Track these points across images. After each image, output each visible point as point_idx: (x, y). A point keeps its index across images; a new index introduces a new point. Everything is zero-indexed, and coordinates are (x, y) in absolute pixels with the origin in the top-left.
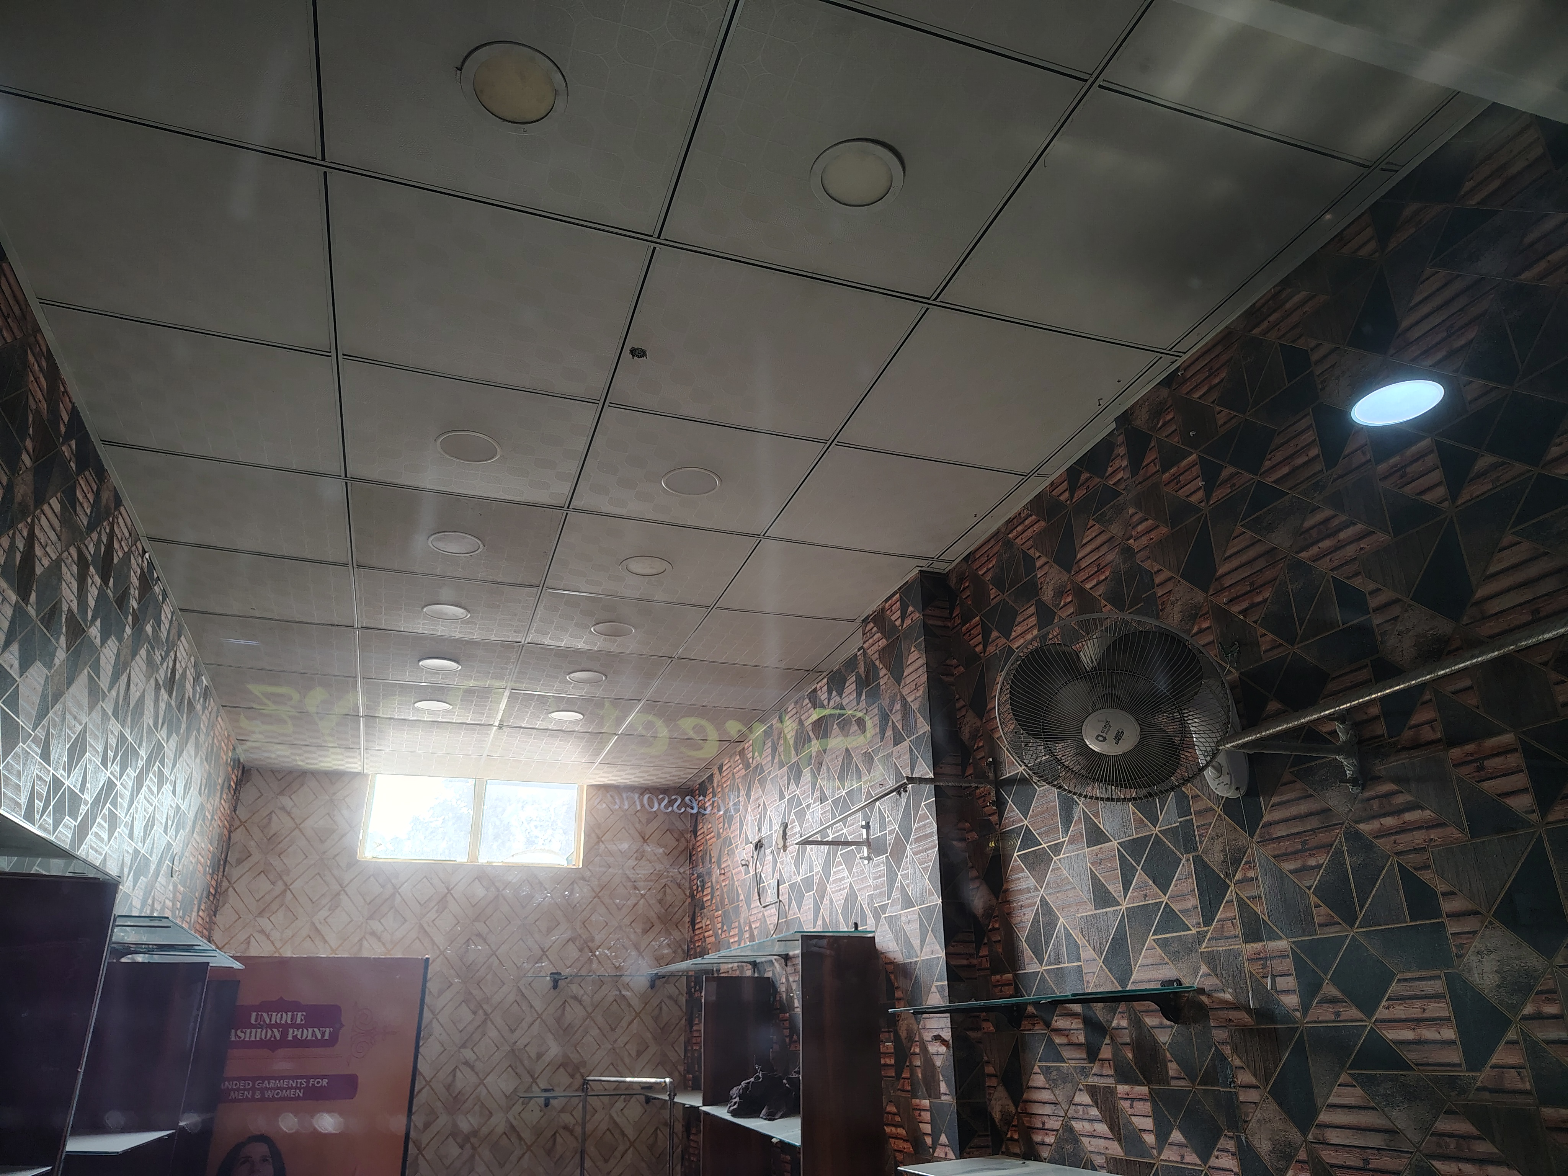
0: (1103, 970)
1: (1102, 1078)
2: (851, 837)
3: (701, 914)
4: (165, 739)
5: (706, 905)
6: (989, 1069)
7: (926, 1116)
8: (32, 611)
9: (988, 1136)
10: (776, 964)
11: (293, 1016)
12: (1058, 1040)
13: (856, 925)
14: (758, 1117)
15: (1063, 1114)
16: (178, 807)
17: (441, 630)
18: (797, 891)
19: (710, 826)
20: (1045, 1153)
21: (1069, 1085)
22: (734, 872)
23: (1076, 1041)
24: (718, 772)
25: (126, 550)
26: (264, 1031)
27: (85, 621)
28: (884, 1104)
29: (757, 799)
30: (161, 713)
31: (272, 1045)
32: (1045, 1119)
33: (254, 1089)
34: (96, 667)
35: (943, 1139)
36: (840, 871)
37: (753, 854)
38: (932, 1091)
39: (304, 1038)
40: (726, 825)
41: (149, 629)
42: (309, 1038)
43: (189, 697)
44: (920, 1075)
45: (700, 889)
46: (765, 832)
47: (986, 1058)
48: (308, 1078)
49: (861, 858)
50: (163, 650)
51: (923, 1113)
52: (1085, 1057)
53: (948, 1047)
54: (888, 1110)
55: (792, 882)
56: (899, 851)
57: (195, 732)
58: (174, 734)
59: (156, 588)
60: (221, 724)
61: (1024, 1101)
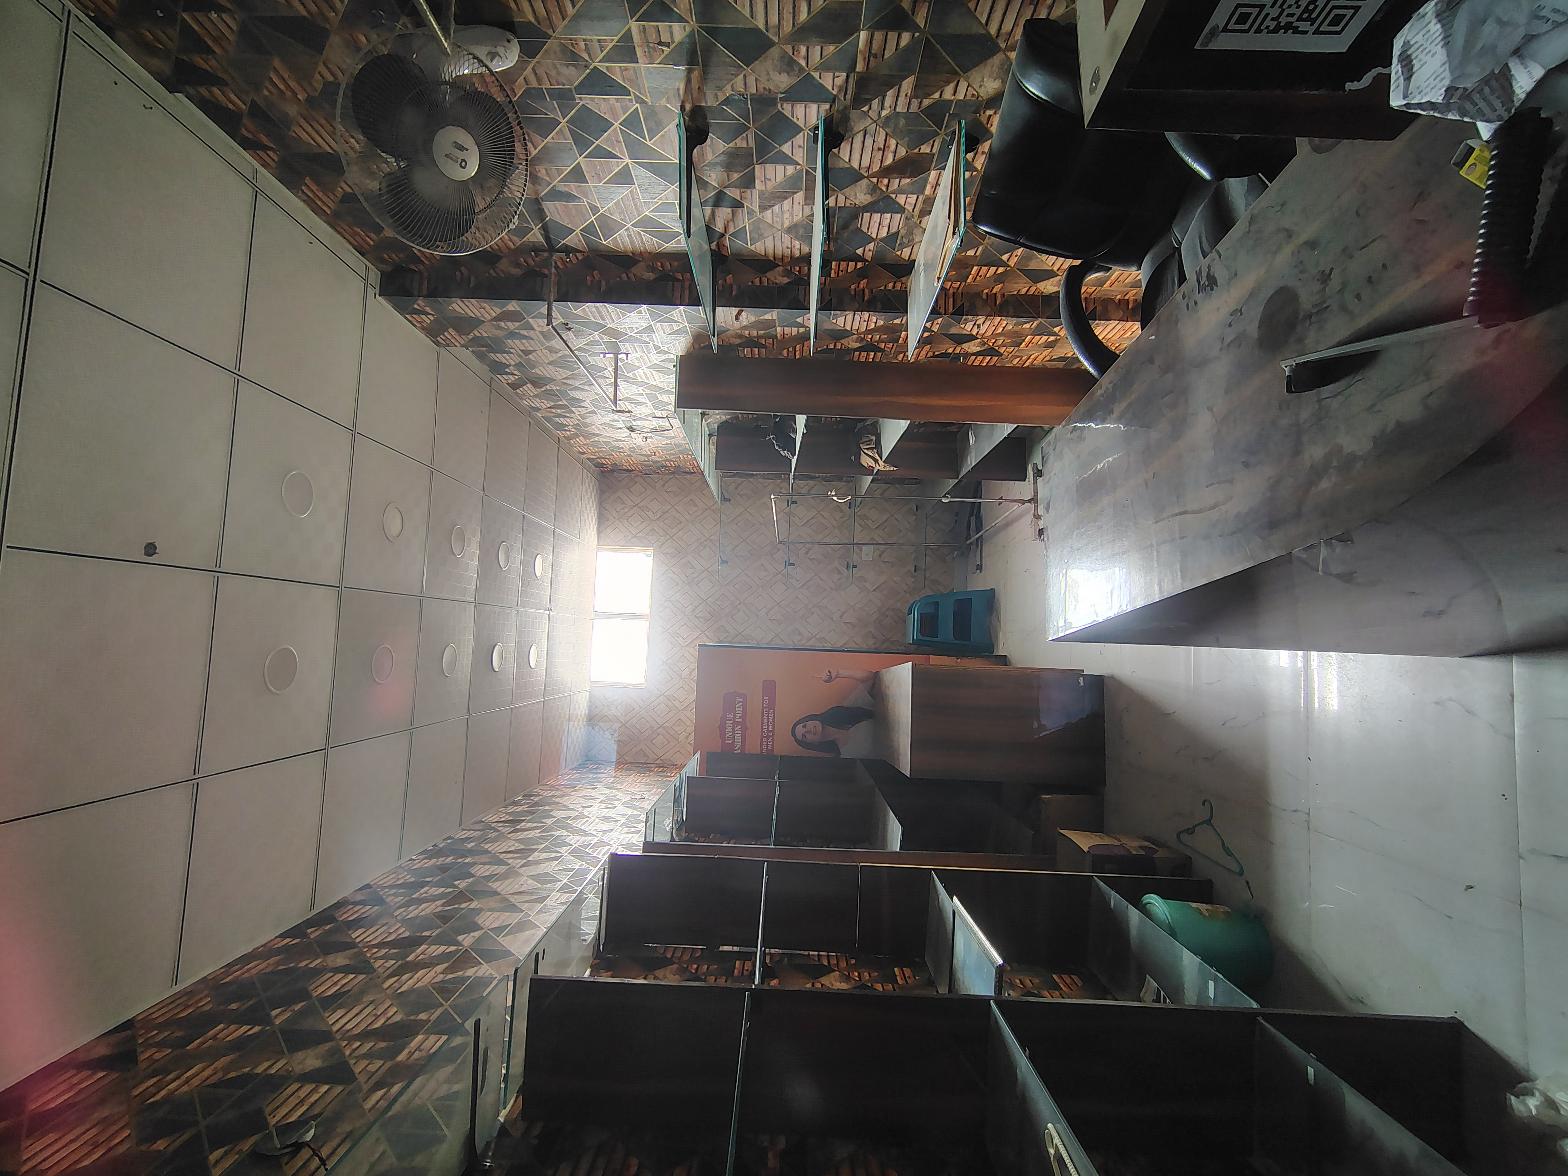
1: (753, 199)
3: (683, 468)
4: (552, 819)
5: (677, 465)
6: (757, 282)
7: (787, 330)
8: (436, 932)
9: (798, 288)
10: (709, 421)
11: (728, 720)
12: (732, 230)
13: (672, 366)
14: (795, 440)
15: (780, 232)
16: (601, 802)
18: (658, 405)
19: (624, 461)
20: (806, 249)
21: (761, 225)
22: (652, 447)
23: (731, 215)
24: (585, 455)
25: (407, 873)
26: (736, 735)
27: (453, 892)
28: (782, 357)
29: (599, 429)
30: (535, 825)
31: (744, 729)
32: (785, 246)
33: (768, 737)
34: (490, 877)
36: (637, 374)
37: (637, 433)
38: (771, 324)
39: (741, 713)
40: (621, 450)
41: (470, 845)
42: (741, 709)
43: (528, 807)
44: (762, 332)
45: (667, 469)
46: (621, 425)
47: (750, 284)
48: (763, 708)
49: (627, 359)
50: (489, 832)
51: (786, 333)
52: (740, 210)
53: (743, 311)
54: (786, 355)
55: (652, 407)
56: (615, 334)
57: (553, 799)
58: (551, 813)
59: (441, 846)
60: (553, 781)
61: (775, 260)
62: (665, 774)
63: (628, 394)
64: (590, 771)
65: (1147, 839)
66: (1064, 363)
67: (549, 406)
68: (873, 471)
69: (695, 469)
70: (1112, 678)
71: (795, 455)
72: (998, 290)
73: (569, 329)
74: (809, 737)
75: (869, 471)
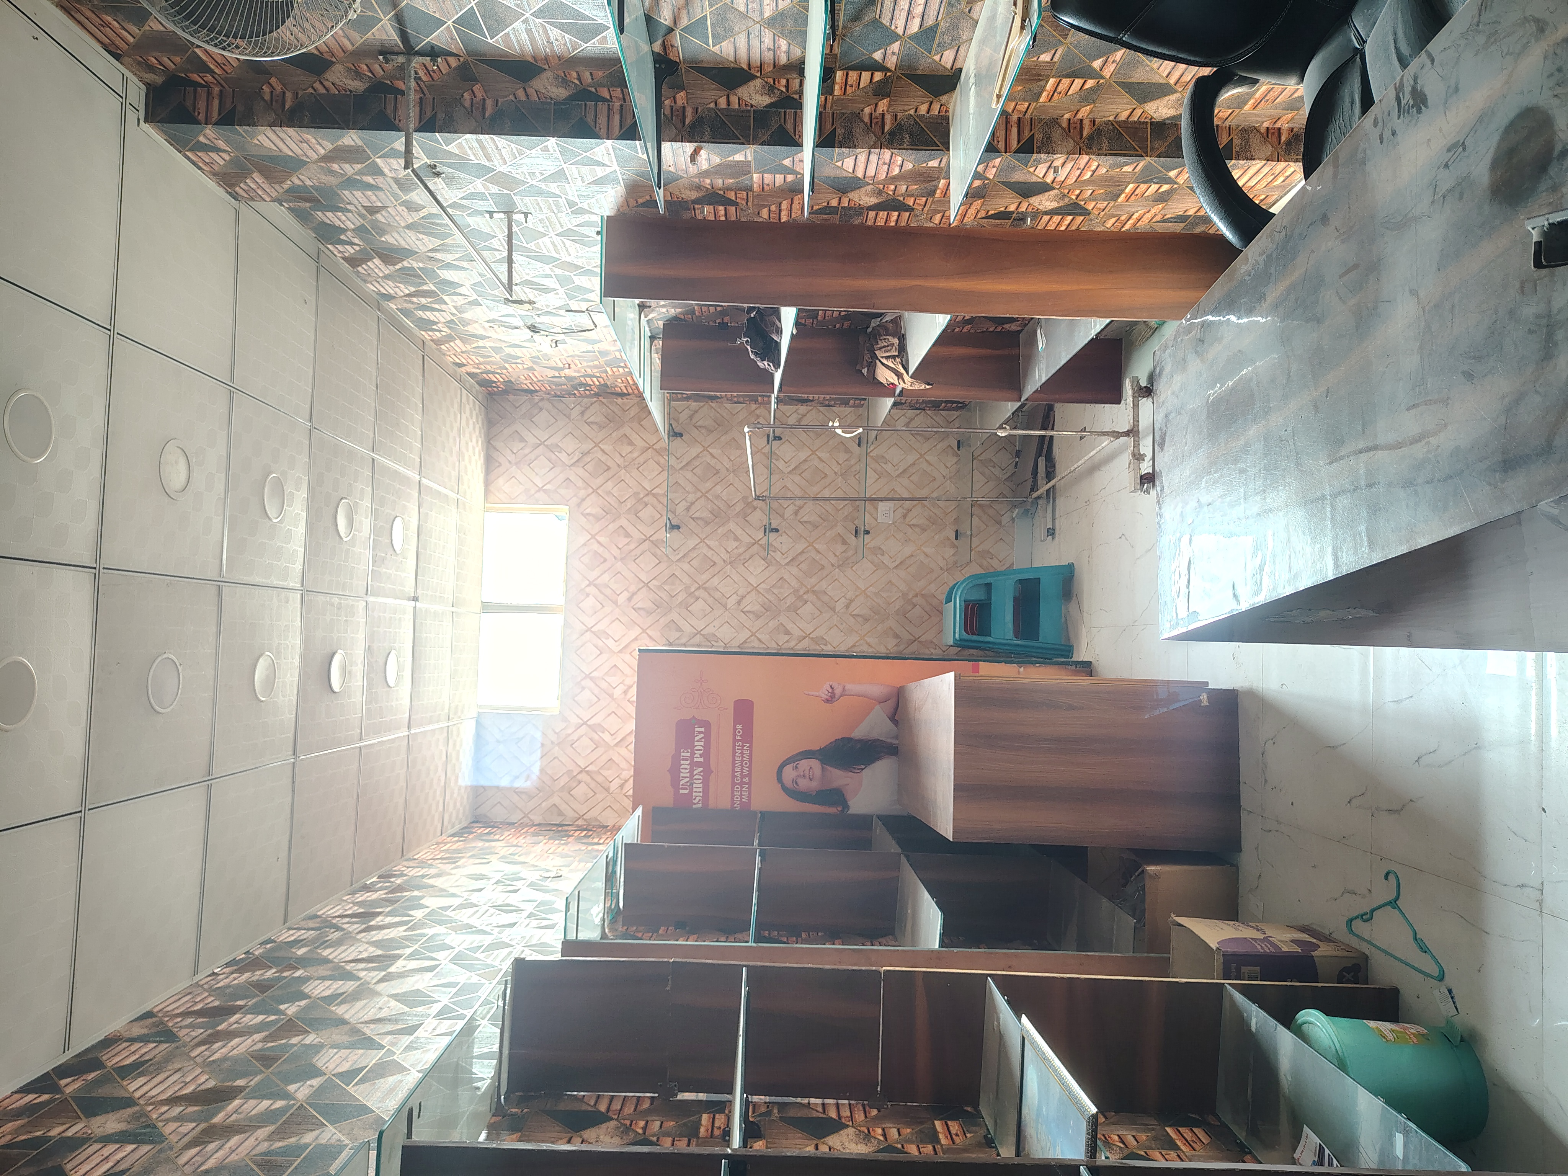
2: (503, 230)
3: (612, 387)
4: (423, 910)
5: (603, 383)
6: (722, 103)
7: (768, 178)
9: (785, 112)
10: (651, 316)
11: (683, 760)
12: (684, 22)
13: (596, 233)
14: (779, 344)
15: (758, 25)
16: (496, 883)
18: (573, 292)
19: (522, 377)
20: (796, 52)
21: (729, 16)
22: (566, 355)
24: (464, 368)
26: (695, 781)
28: (761, 220)
29: (484, 328)
30: (397, 919)
31: (707, 773)
32: (764, 47)
33: (741, 784)
34: (332, 999)
36: (545, 245)
37: (543, 335)
38: (743, 169)
39: (702, 748)
40: (519, 361)
41: (301, 952)
42: (702, 744)
44: (731, 181)
45: (588, 388)
46: (517, 322)
47: (712, 105)
48: (735, 740)
49: (526, 222)
50: (327, 932)
51: (766, 182)
53: (701, 148)
54: (766, 217)
55: (565, 296)
56: (506, 180)
57: (424, 880)
58: (421, 902)
59: (256, 953)
60: (423, 854)
61: (750, 69)
62: (590, 840)
63: (528, 274)
64: (479, 837)
65: (1303, 929)
66: (1183, 225)
67: (407, 292)
68: (894, 390)
69: (629, 389)
70: (1251, 694)
71: (779, 367)
72: (1086, 114)
73: (438, 175)
74: (804, 784)
75: (888, 390)
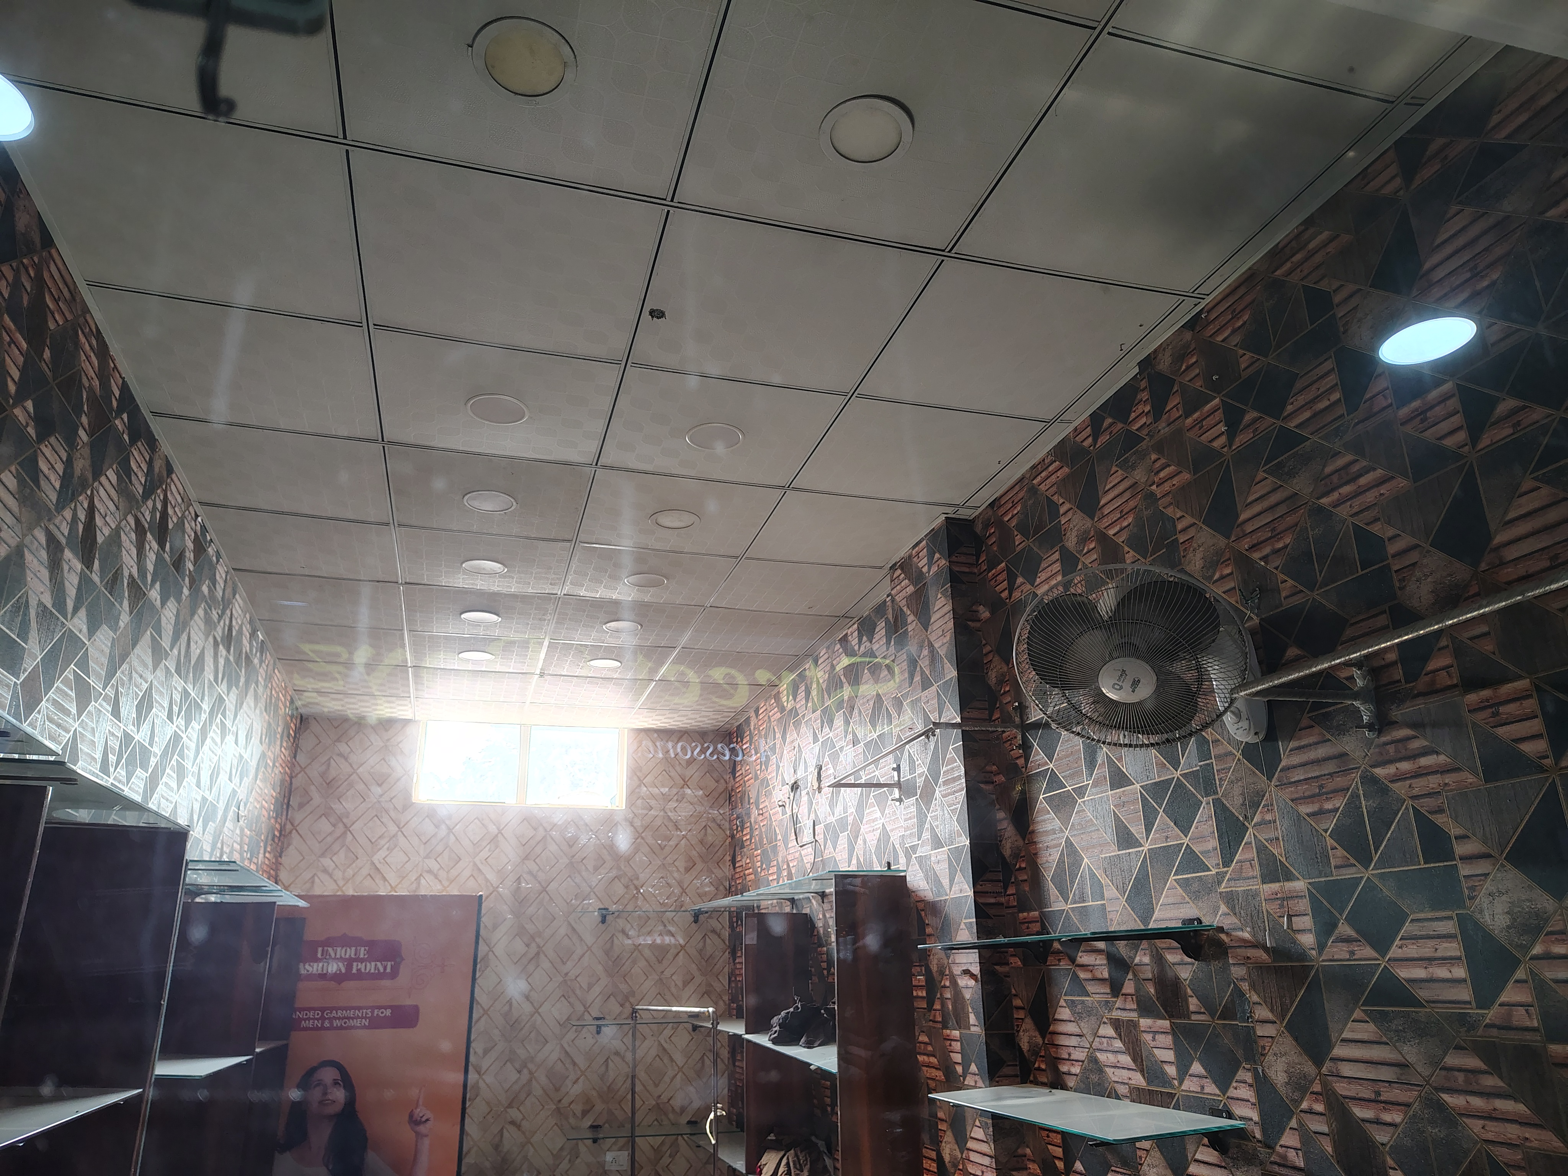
0: (1126, 909)
1: (1125, 1012)
2: (883, 779)
3: (741, 853)
4: (226, 692)
5: (745, 844)
6: (1017, 1002)
7: (957, 1046)
8: (96, 578)
9: (1016, 1065)
10: (813, 901)
11: (356, 950)
12: (1082, 975)
13: (889, 864)
14: (797, 1044)
15: (1089, 1046)
16: (241, 757)
17: (480, 584)
18: (833, 832)
19: (748, 767)
20: (1071, 1082)
21: (1093, 1018)
22: (771, 812)
23: (1100, 976)
24: (754, 715)
25: (180, 515)
26: (330, 965)
27: (145, 585)
28: (917, 1034)
29: (792, 742)
30: (221, 670)
31: (338, 978)
32: (1071, 1050)
33: (323, 1018)
34: (158, 629)
35: (973, 1068)
36: (873, 812)
37: (790, 795)
38: (962, 1023)
39: (367, 971)
40: (763, 767)
41: (205, 589)
42: (372, 971)
43: (246, 652)
44: (950, 1007)
45: (739, 828)
46: (800, 774)
47: (1013, 991)
48: (373, 1008)
49: (892, 800)
50: (219, 608)
51: (953, 1043)
52: (1108, 991)
53: (976, 981)
54: (921, 1039)
55: (828, 822)
56: (927, 795)
57: (254, 684)
58: (234, 687)
59: (209, 549)
60: (278, 676)
61: (1050, 1033)
64: (286, 728)
71: (774, 1043)
75: (755, 1167)
